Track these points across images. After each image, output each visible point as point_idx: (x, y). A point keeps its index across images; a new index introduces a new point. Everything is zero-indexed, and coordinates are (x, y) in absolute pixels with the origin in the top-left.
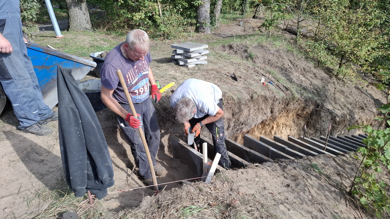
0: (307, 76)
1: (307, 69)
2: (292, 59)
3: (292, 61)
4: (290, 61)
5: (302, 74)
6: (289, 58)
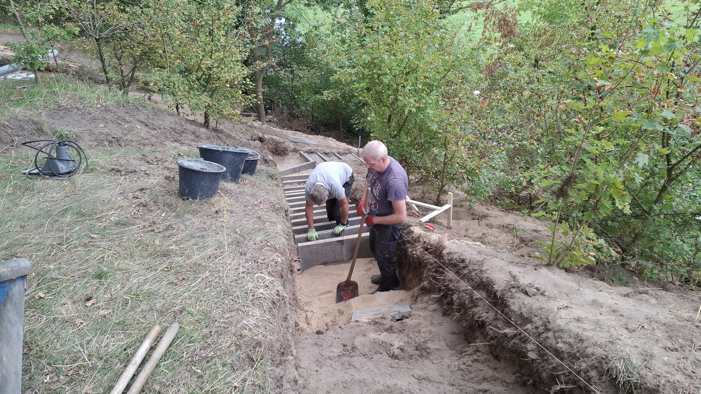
0: (186, 142)
1: (178, 127)
2: (142, 117)
3: (146, 121)
4: (143, 122)
5: (176, 141)
6: (137, 117)
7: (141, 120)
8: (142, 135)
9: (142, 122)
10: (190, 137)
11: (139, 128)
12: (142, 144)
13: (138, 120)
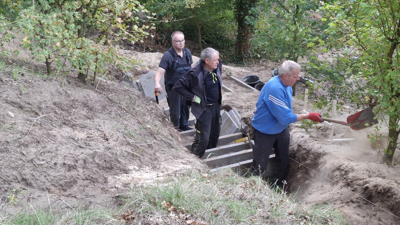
7: (12, 100)
8: (20, 128)
9: (13, 103)
10: (82, 112)
11: (12, 115)
12: (23, 145)
13: (7, 102)
